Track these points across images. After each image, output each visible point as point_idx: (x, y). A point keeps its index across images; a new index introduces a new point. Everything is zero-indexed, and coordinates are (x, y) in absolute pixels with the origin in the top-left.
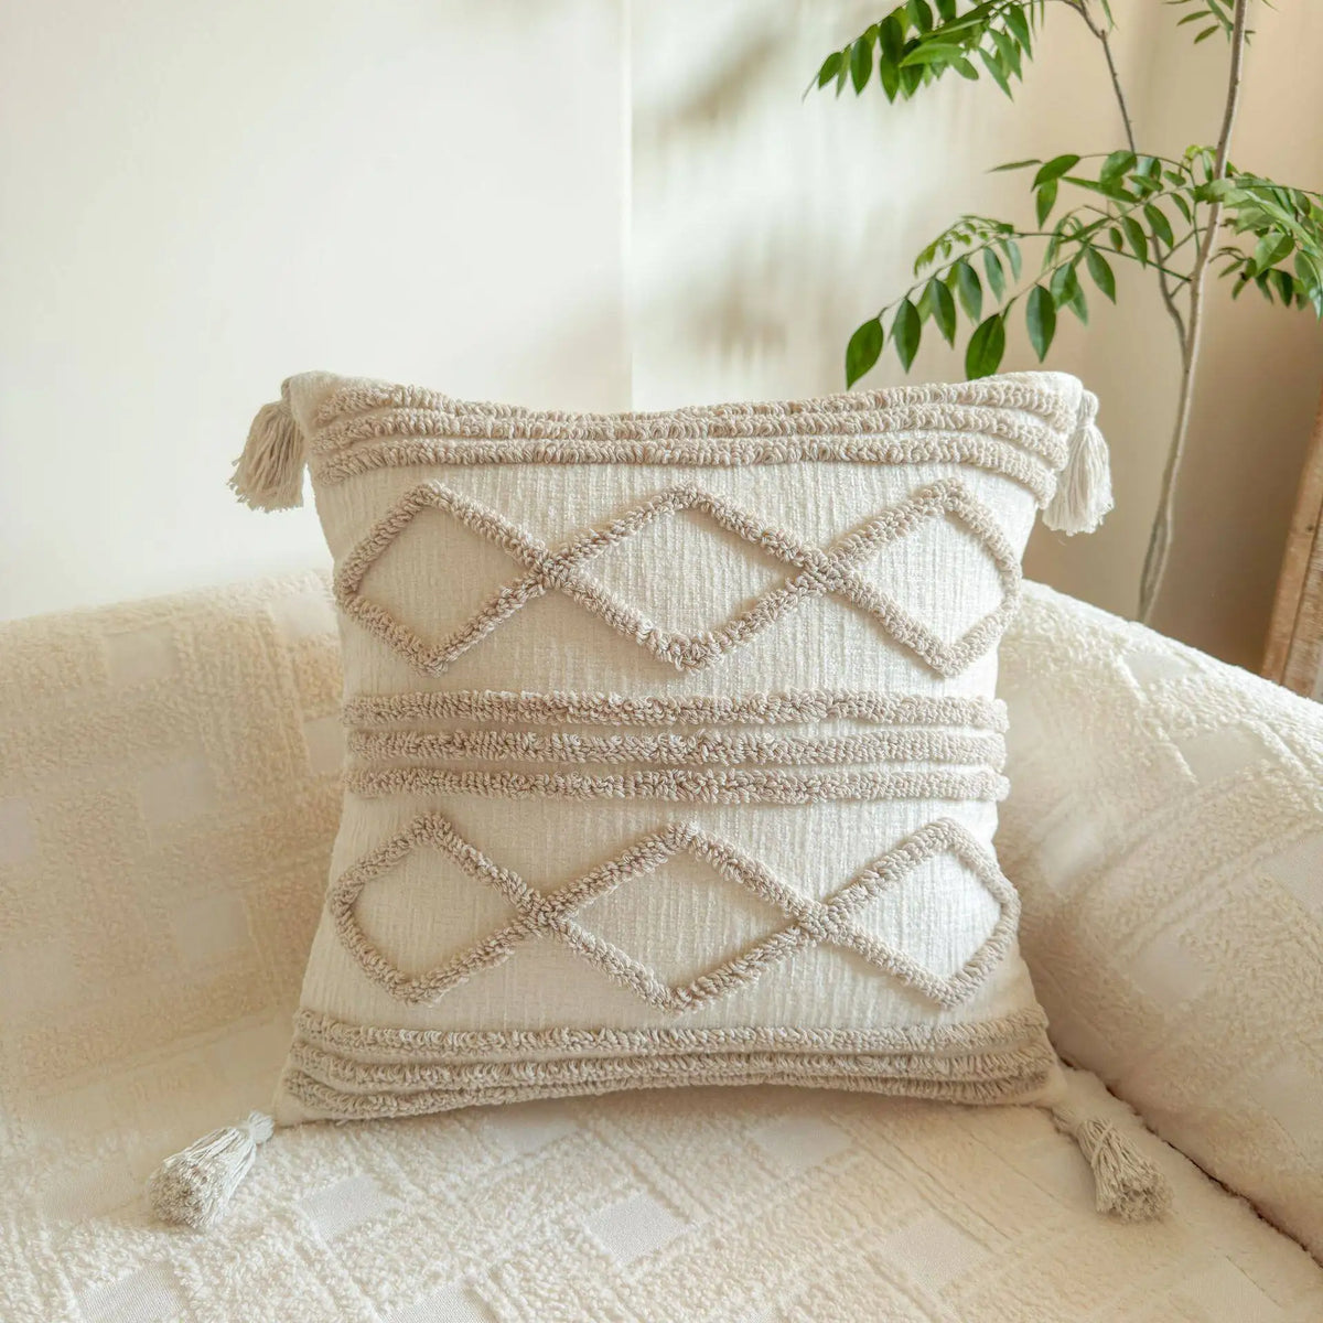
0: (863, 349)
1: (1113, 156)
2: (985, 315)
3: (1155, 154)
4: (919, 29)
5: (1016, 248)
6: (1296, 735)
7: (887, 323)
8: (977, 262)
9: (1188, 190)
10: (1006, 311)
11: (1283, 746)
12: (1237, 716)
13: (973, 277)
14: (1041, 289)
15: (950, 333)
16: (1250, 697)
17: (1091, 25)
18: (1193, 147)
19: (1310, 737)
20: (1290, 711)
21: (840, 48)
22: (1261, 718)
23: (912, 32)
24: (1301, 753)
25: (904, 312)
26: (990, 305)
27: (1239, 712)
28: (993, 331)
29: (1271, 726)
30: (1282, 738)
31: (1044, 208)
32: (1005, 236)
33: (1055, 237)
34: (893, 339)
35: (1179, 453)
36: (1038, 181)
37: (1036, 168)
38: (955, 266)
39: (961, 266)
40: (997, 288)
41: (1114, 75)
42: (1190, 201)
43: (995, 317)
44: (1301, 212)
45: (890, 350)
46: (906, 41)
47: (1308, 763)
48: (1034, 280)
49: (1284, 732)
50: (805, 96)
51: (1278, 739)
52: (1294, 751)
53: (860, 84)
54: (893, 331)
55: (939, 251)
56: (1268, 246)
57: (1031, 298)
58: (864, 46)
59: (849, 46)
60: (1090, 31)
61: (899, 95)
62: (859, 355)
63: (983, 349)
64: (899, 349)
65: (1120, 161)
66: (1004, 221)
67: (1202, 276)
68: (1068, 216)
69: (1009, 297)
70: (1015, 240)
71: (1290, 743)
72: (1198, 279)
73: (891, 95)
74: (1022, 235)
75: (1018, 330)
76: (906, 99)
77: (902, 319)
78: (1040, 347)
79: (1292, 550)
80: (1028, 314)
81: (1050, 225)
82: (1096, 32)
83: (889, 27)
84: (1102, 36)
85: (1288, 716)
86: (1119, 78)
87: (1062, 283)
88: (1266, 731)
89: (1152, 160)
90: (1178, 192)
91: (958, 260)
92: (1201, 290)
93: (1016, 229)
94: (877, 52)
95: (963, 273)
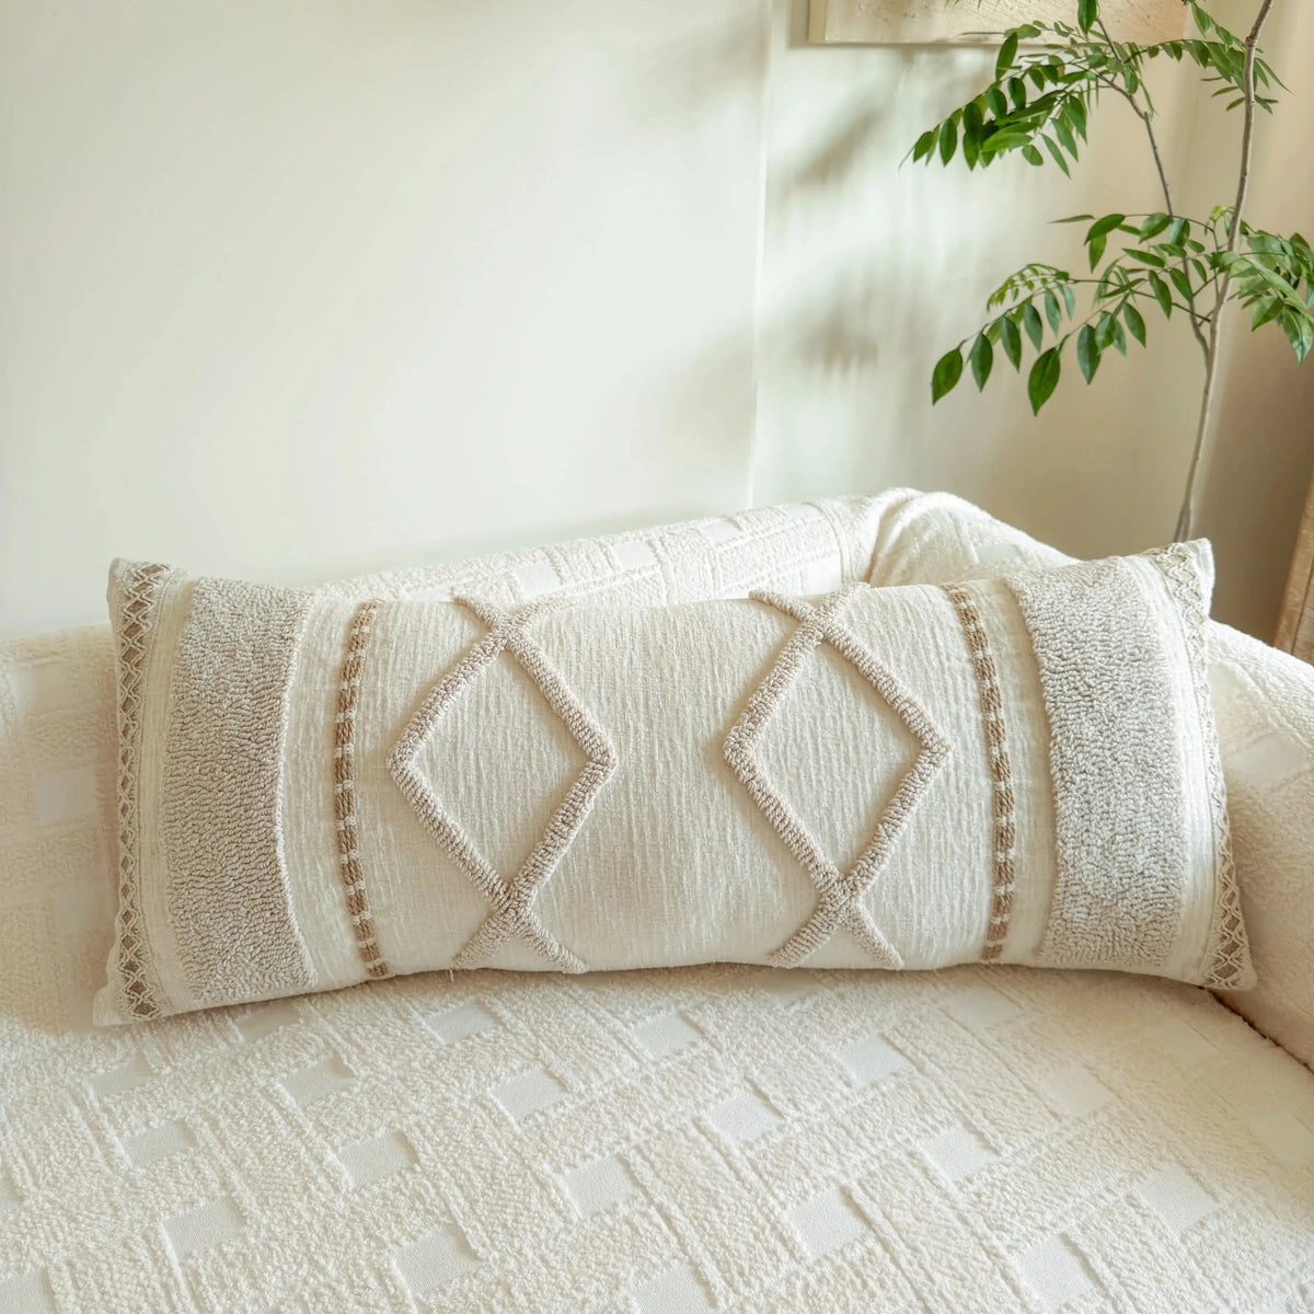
0: (947, 373)
1: (1152, 217)
2: (1045, 348)
3: (1186, 217)
4: (994, 113)
5: (1071, 292)
6: (1259, 672)
7: (965, 352)
8: (1039, 303)
9: (1206, 256)
10: (1062, 345)
11: (1249, 680)
12: (1219, 659)
13: (1036, 316)
14: (1089, 327)
15: (1016, 359)
16: (1229, 646)
17: (1136, 108)
18: (1217, 208)
19: (1269, 674)
20: (1258, 656)
21: (931, 128)
22: (1236, 660)
23: (989, 115)
24: (1262, 684)
25: (979, 344)
26: (1049, 340)
27: (1221, 656)
28: (1050, 362)
29: (1243, 666)
30: (1250, 675)
31: (1095, 256)
32: (1062, 282)
33: (1102, 284)
34: (970, 362)
35: (1200, 456)
36: (1089, 238)
37: (1090, 223)
38: (1020, 307)
39: (1026, 308)
40: (1055, 326)
41: (1155, 148)
42: (1207, 266)
43: (1052, 350)
44: (1293, 276)
45: (968, 372)
46: (984, 123)
47: (1266, 692)
48: (1084, 320)
49: (1251, 670)
50: (900, 166)
51: (1247, 675)
52: (1257, 683)
53: (947, 156)
54: (970, 357)
55: (1009, 293)
56: (1263, 307)
57: (1081, 335)
58: (950, 126)
59: (938, 126)
60: (1134, 111)
61: (978, 164)
62: (942, 377)
63: (1042, 376)
64: (975, 374)
65: (1157, 222)
66: (1062, 269)
67: (1220, 318)
68: (1114, 264)
69: (1063, 334)
70: (1070, 285)
71: (1255, 677)
72: (1215, 320)
73: (971, 164)
74: (1076, 281)
75: (1071, 360)
76: (984, 167)
77: (977, 350)
78: (1088, 373)
79: (1304, 532)
80: (1079, 348)
81: (1099, 273)
82: (1140, 114)
83: (972, 112)
84: (1145, 117)
85: (1255, 659)
86: (1159, 151)
87: (1104, 332)
88: (1238, 669)
89: (1183, 221)
90: (1198, 258)
91: (1024, 302)
92: (1218, 328)
93: (1071, 276)
94: (961, 130)
95: (1027, 312)
